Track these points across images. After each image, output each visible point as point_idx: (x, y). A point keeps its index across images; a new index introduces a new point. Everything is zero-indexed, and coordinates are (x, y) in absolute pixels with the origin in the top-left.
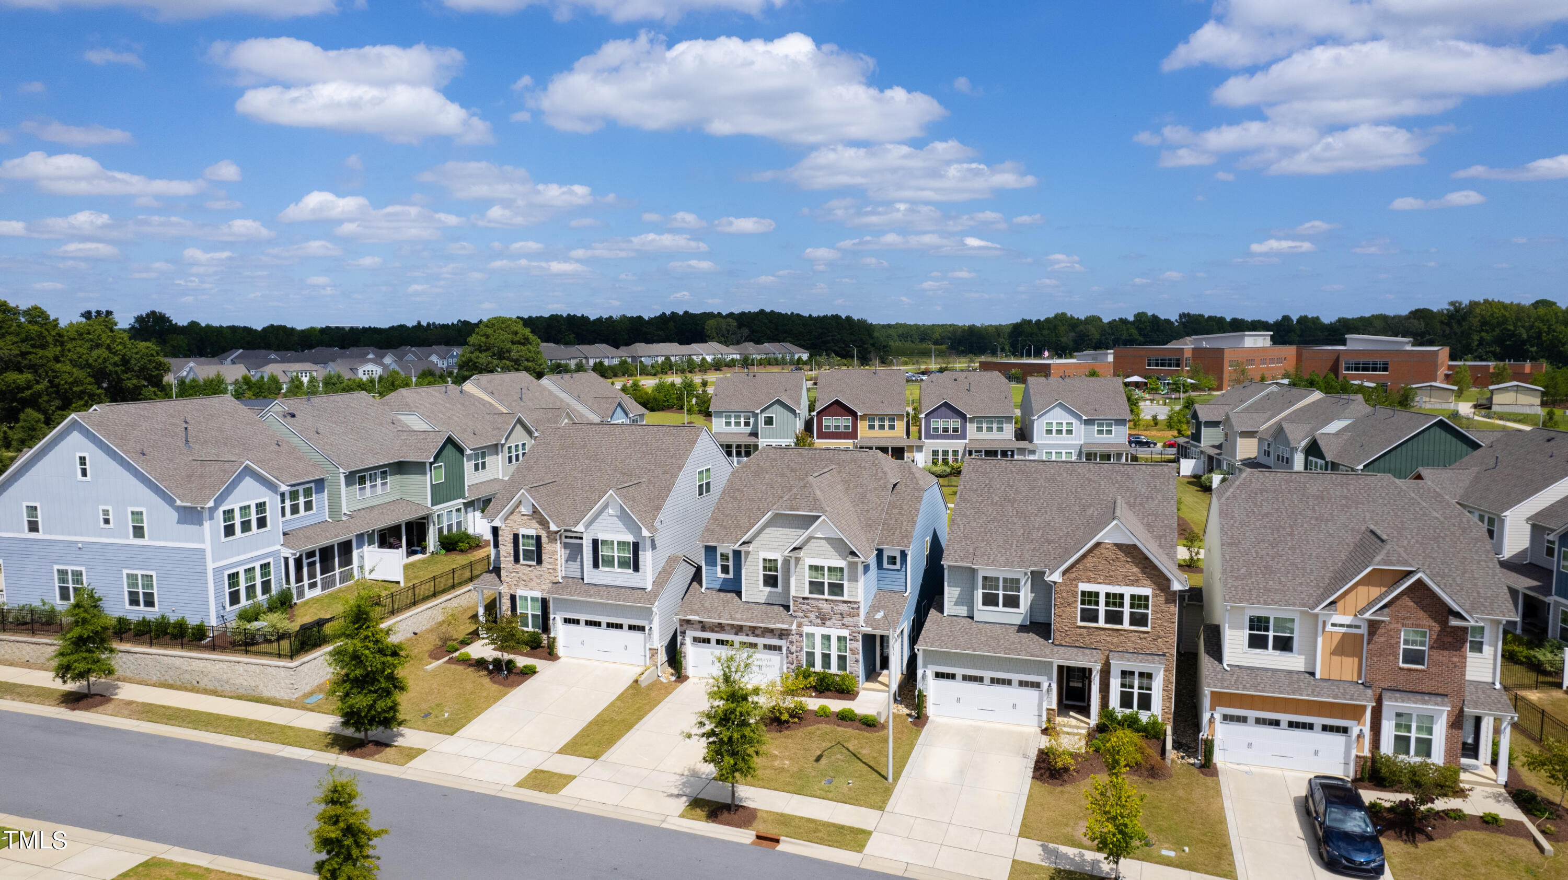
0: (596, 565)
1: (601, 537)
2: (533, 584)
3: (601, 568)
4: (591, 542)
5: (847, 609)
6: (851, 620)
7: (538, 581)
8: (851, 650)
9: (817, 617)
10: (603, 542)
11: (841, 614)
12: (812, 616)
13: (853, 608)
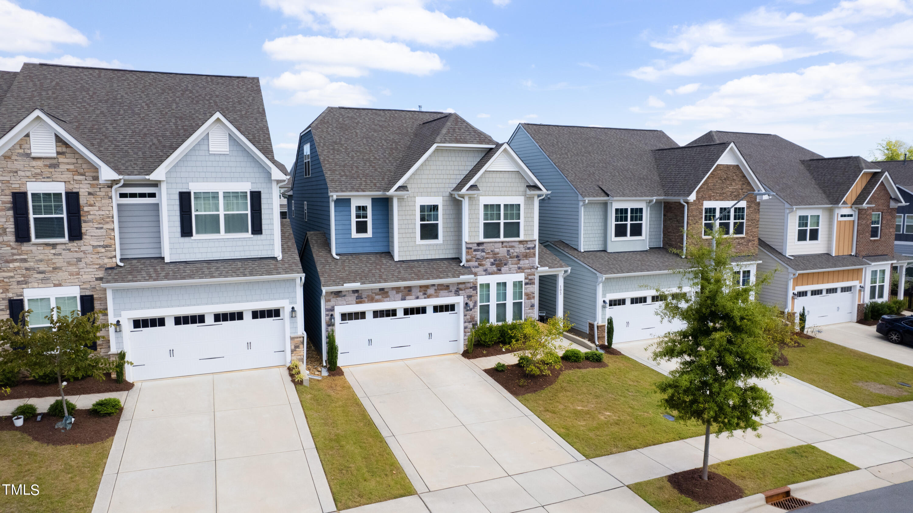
0: (186, 231)
1: (194, 188)
2: (61, 275)
3: (195, 236)
4: (177, 197)
5: (523, 250)
6: (527, 261)
7: (73, 269)
8: (527, 294)
9: (492, 264)
10: (198, 195)
11: (517, 257)
12: (487, 263)
13: (529, 248)
